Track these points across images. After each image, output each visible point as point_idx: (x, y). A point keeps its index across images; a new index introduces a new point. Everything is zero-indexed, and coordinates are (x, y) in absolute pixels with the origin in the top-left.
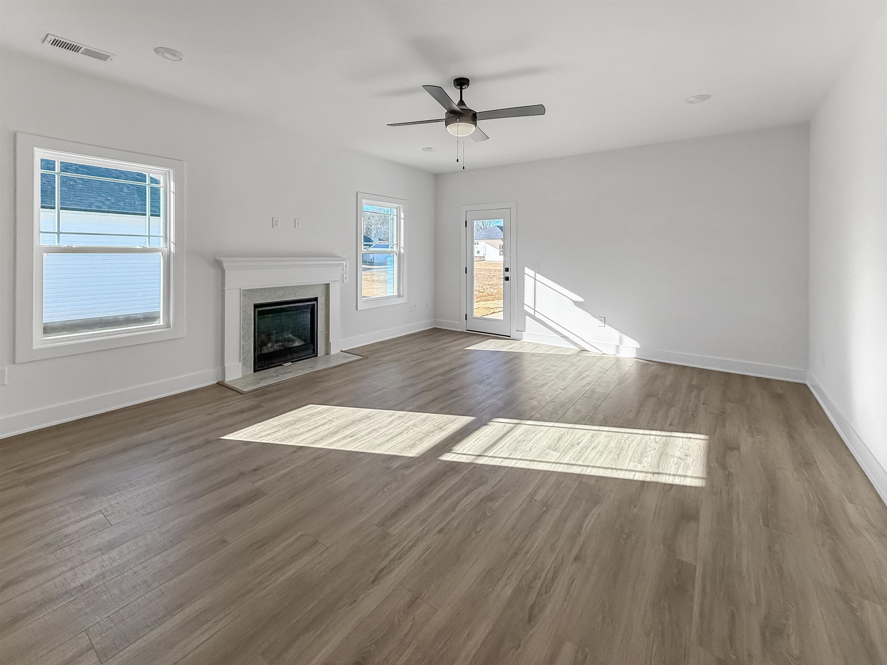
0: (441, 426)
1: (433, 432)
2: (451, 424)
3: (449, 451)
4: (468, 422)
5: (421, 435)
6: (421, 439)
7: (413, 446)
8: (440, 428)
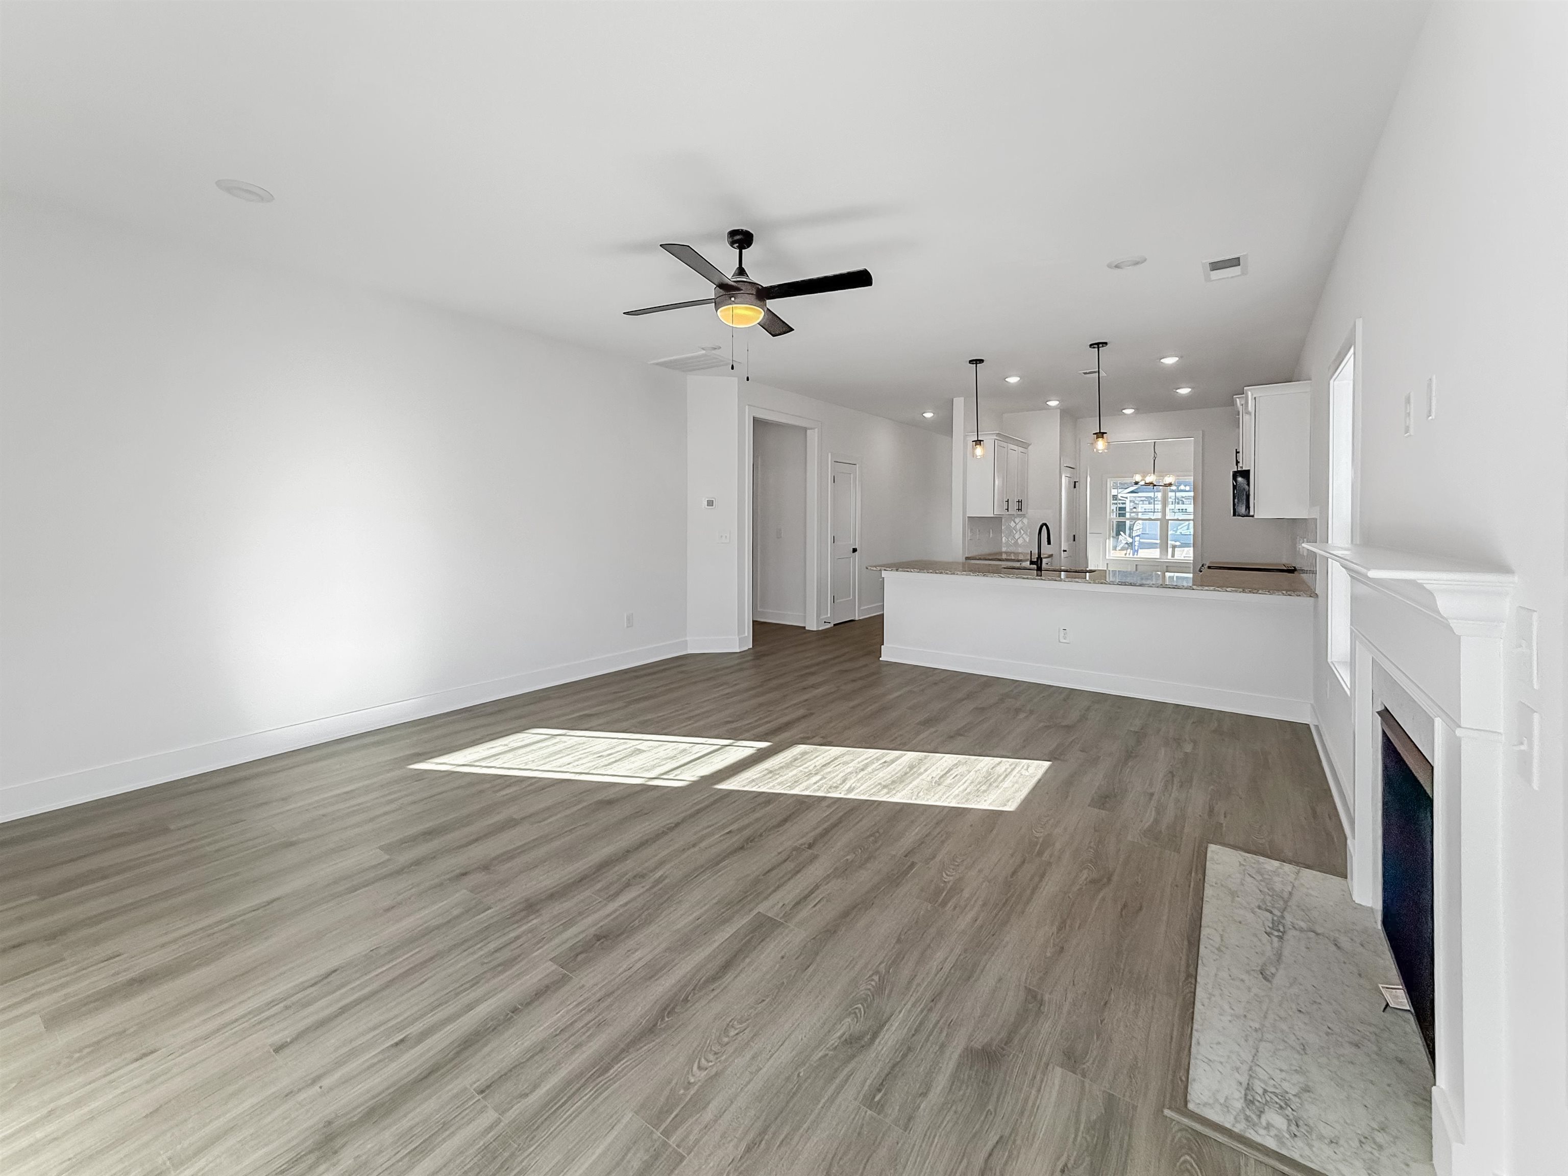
0: (770, 775)
1: (782, 767)
2: (754, 777)
3: (759, 750)
4: (729, 781)
5: (797, 763)
6: (796, 760)
7: (804, 754)
8: (771, 772)
